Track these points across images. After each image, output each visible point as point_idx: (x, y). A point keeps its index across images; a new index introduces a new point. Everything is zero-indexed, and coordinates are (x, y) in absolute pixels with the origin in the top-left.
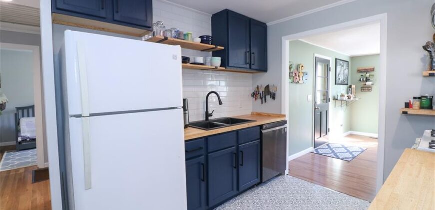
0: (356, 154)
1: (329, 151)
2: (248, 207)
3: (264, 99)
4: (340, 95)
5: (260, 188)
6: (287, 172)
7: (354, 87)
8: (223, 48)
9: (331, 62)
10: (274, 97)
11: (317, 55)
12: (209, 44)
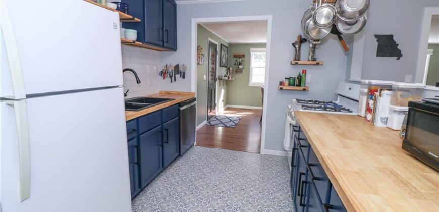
0: (237, 122)
1: (218, 122)
2: (175, 179)
3: (173, 78)
4: (223, 75)
5: (178, 162)
6: (195, 144)
7: (231, 69)
8: (140, 20)
9: (218, 46)
10: (183, 76)
11: (210, 39)
12: (124, 12)
